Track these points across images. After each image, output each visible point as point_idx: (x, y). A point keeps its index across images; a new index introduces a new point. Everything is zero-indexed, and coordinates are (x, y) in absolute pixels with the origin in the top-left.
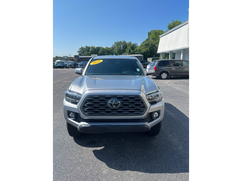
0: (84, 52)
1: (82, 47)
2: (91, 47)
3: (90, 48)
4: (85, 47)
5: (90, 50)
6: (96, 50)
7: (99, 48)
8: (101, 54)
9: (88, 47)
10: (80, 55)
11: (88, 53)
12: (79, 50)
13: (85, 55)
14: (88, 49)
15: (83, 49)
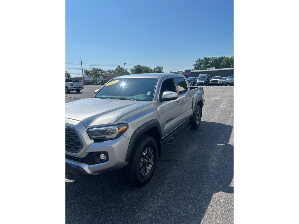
0: (201, 65)
1: (199, 60)
2: (211, 58)
3: (209, 60)
4: (203, 59)
5: (210, 62)
6: (218, 61)
7: (221, 59)
8: (224, 66)
9: (207, 58)
10: (196, 69)
11: (205, 66)
12: (195, 63)
13: (202, 68)
14: (207, 60)
15: (200, 61)
